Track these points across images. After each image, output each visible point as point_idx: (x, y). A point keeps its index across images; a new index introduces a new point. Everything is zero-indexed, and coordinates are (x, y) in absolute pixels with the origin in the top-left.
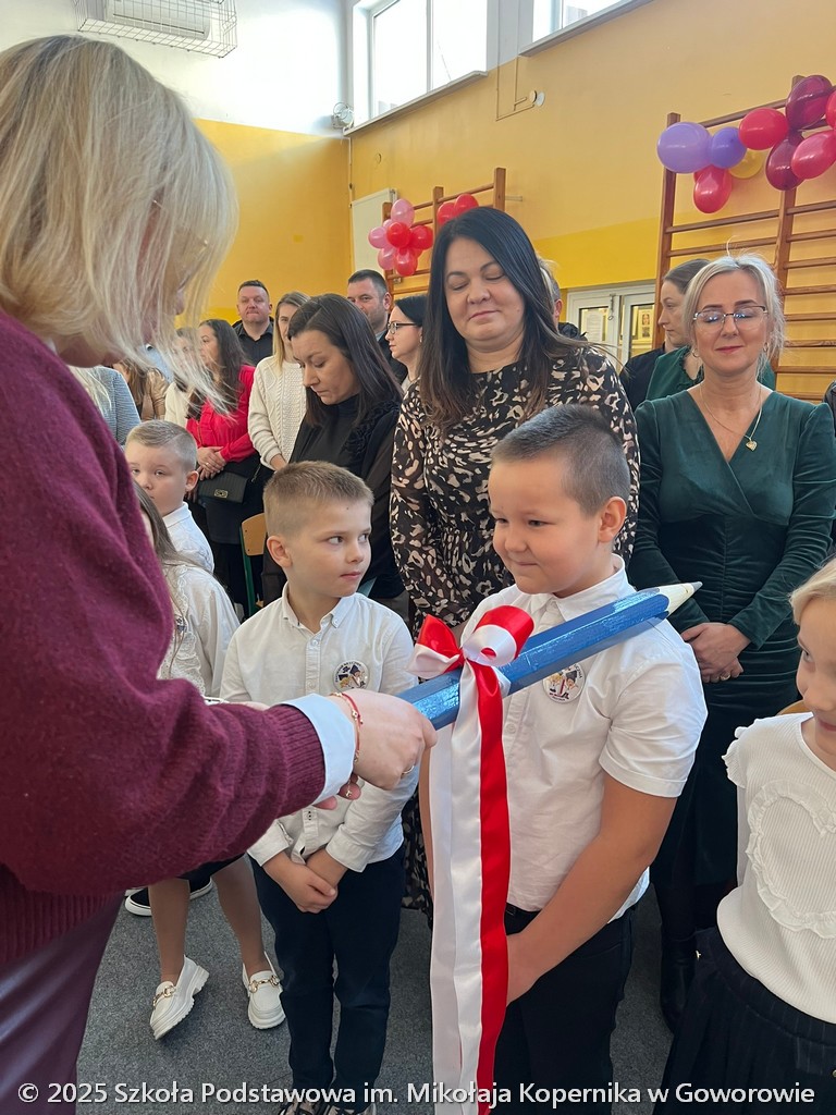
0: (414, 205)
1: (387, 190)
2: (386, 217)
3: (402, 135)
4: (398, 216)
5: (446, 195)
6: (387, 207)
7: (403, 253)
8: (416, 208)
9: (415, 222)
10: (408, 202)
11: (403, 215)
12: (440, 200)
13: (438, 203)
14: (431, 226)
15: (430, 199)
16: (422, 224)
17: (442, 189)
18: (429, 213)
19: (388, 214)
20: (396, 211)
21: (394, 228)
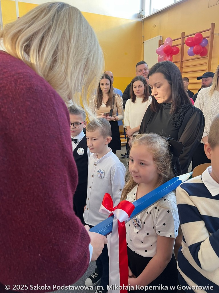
0: (173, 39)
1: (159, 36)
4: (167, 44)
5: (186, 35)
6: (160, 41)
7: (168, 56)
8: (173, 40)
9: (172, 45)
10: (170, 38)
11: (169, 43)
12: (183, 37)
14: (180, 47)
15: (180, 36)
16: (175, 46)
17: (185, 33)
18: (179, 42)
19: (161, 44)
20: (166, 42)
21: (166, 47)
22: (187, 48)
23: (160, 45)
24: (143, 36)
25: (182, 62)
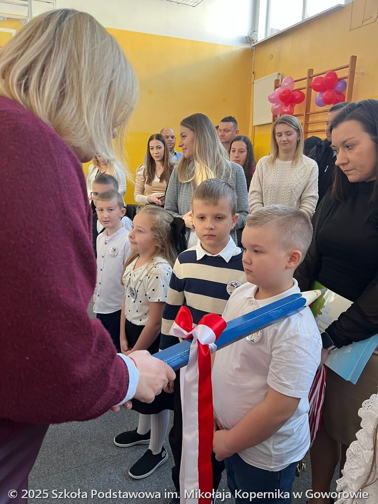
1: (276, 73)
3: (287, 44)
4: (285, 86)
5: (314, 73)
6: (277, 81)
7: (286, 105)
8: (295, 81)
9: (294, 89)
10: (291, 78)
11: (288, 85)
12: (311, 76)
14: (305, 91)
15: (306, 75)
16: (298, 90)
17: (313, 70)
18: (304, 84)
19: (278, 85)
20: (285, 84)
21: (284, 92)
22: (316, 95)
23: (276, 87)
24: (253, 73)
25: (307, 116)
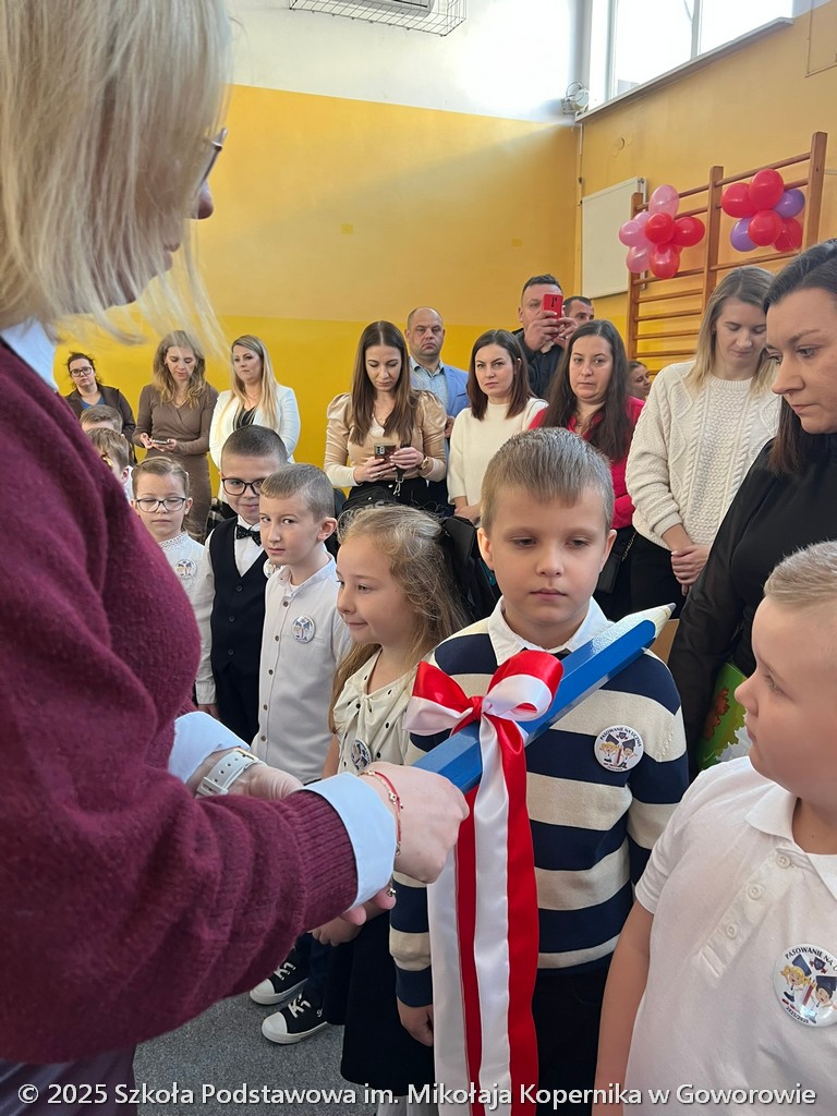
0: (679, 192)
1: (635, 179)
2: (636, 211)
3: (657, 114)
4: (658, 207)
5: (726, 176)
6: (637, 197)
7: (662, 250)
8: (681, 196)
9: (679, 212)
10: (672, 189)
11: (667, 203)
12: (718, 183)
13: (716, 186)
14: (704, 218)
16: (688, 215)
17: (722, 168)
18: (703, 200)
19: (639, 207)
20: (658, 202)
21: (655, 221)
22: (730, 225)
24: (580, 180)
25: (712, 273)
